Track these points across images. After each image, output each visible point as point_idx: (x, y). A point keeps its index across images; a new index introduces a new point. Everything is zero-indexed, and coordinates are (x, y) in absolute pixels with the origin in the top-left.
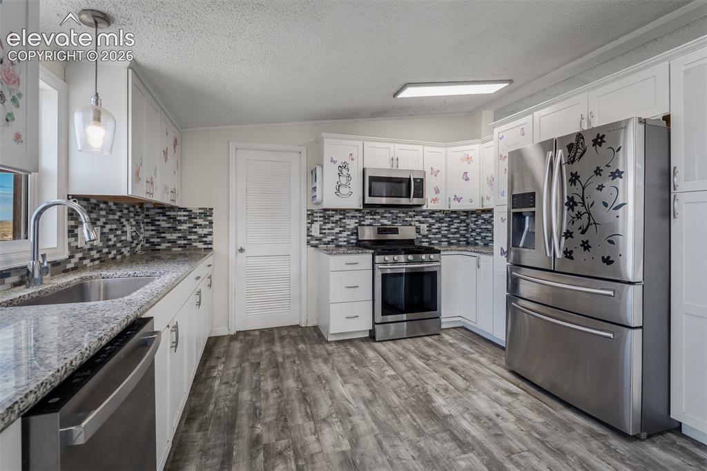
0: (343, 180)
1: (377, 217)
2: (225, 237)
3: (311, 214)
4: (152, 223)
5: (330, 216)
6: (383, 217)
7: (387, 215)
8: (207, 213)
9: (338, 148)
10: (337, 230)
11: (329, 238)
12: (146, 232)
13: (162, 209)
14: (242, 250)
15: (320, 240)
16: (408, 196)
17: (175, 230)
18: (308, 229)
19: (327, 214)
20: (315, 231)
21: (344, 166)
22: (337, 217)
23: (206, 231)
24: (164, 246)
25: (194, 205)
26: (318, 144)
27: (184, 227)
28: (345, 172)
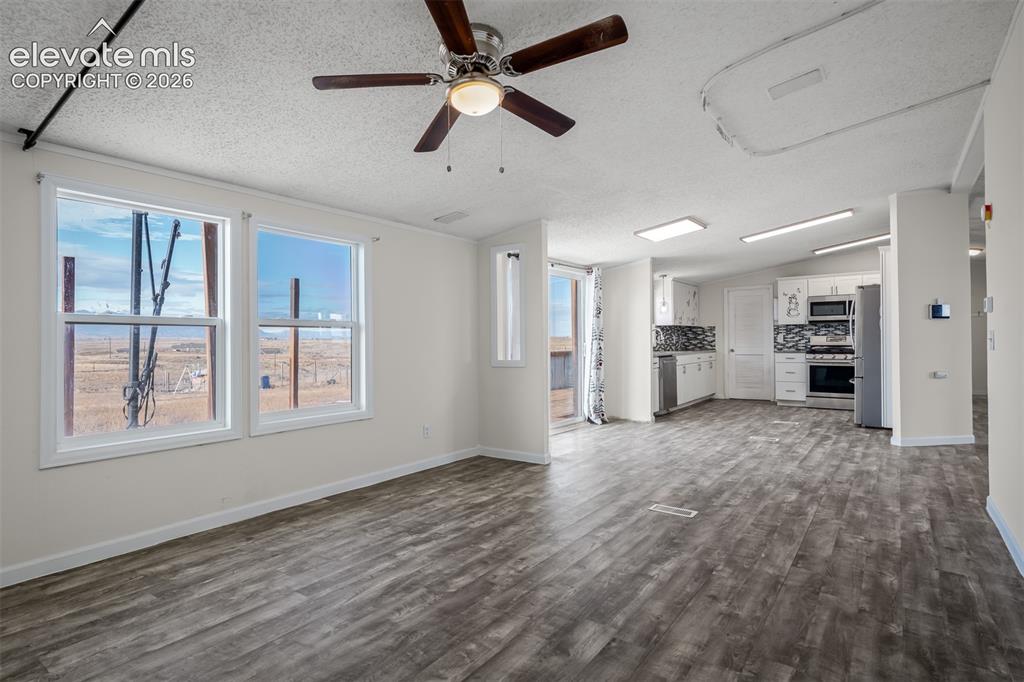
0: (793, 306)
1: (830, 329)
2: (723, 342)
3: (777, 329)
4: (685, 335)
5: (791, 329)
6: (836, 329)
7: (841, 327)
8: (712, 329)
9: (787, 286)
10: (797, 339)
11: (790, 344)
12: (683, 340)
13: (690, 328)
14: (732, 351)
15: (784, 345)
16: (845, 314)
17: (696, 338)
18: (775, 338)
19: (789, 329)
20: (780, 339)
21: (794, 297)
22: (797, 330)
23: (712, 339)
24: (691, 347)
25: (705, 325)
26: (775, 286)
27: (701, 337)
28: (794, 301)
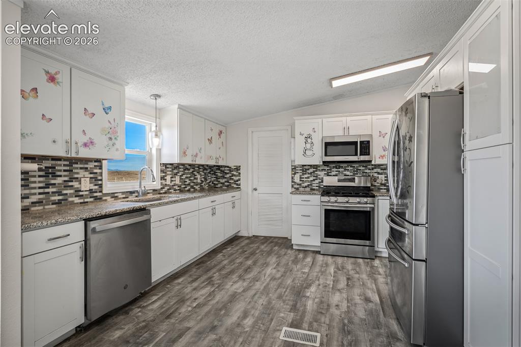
0: (308, 146)
1: (341, 170)
2: (246, 180)
3: (294, 168)
4: (214, 174)
5: (306, 170)
6: (345, 170)
7: (350, 168)
8: (238, 169)
9: (304, 125)
10: (312, 179)
11: (306, 184)
12: (211, 178)
13: (219, 167)
14: (256, 189)
15: (300, 185)
16: (356, 155)
17: (223, 177)
18: (292, 178)
19: (304, 168)
20: (297, 179)
21: (309, 137)
22: (311, 170)
23: (237, 178)
24: (219, 185)
25: (232, 164)
27: (228, 176)
28: (309, 140)
